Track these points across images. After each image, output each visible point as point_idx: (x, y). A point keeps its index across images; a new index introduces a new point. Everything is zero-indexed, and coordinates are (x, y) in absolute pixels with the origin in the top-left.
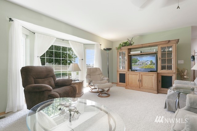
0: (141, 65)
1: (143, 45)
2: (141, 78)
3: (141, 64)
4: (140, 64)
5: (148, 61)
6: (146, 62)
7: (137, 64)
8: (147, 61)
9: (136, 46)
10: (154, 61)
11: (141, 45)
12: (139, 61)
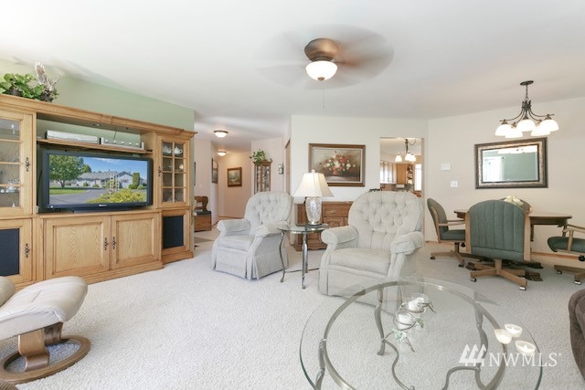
0: (96, 188)
1: (116, 121)
2: (114, 235)
3: (99, 183)
4: (92, 184)
5: (124, 173)
6: (119, 179)
7: (81, 184)
8: (121, 174)
9: (87, 116)
10: (144, 177)
11: (110, 120)
12: (89, 170)
